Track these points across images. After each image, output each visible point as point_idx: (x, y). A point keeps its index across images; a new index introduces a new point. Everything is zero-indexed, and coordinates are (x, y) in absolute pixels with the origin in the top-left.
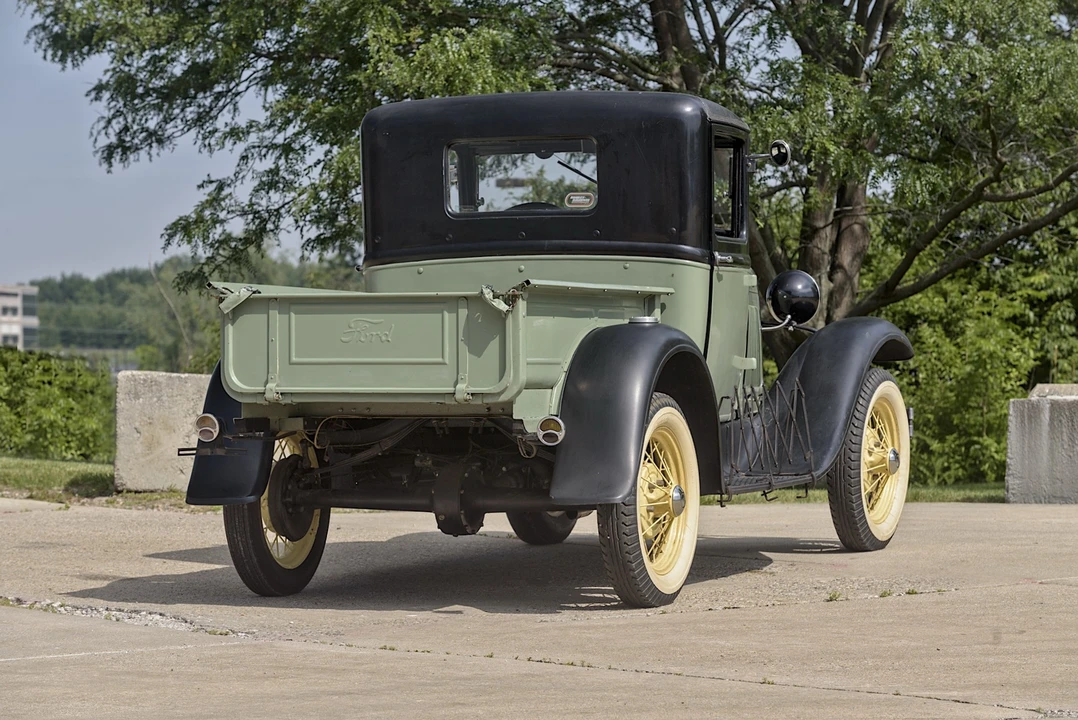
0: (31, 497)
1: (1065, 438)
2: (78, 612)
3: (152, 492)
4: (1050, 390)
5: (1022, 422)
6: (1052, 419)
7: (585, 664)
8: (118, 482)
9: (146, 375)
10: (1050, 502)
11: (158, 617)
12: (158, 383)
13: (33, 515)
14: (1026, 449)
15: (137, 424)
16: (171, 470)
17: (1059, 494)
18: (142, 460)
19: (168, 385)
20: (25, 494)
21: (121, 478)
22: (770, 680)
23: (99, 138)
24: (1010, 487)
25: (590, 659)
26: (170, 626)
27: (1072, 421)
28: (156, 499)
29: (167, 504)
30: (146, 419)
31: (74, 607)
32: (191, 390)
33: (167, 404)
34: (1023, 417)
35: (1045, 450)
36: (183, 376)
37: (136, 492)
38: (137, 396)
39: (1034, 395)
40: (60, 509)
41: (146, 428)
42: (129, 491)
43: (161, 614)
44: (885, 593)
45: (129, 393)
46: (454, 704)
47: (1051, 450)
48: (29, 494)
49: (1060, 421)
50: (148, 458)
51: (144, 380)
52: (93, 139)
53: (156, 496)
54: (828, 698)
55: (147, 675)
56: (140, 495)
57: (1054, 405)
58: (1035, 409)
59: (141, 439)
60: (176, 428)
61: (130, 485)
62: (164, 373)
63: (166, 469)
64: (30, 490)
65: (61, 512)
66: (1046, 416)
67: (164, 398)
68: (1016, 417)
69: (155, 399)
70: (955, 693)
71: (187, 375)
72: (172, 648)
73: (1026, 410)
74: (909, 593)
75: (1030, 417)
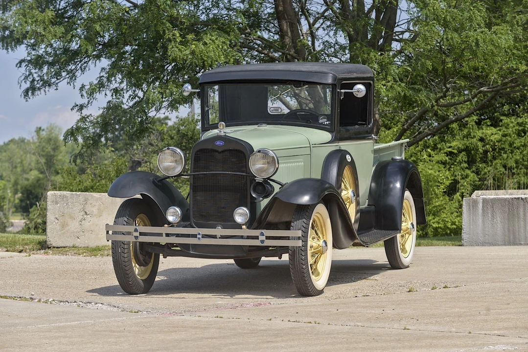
0: (7, 251)
1: (490, 215)
2: (62, 303)
3: (64, 247)
4: (481, 193)
5: (470, 208)
6: (483, 207)
7: (317, 323)
8: (48, 243)
9: (61, 193)
10: (483, 245)
11: (101, 305)
12: (66, 197)
13: (15, 258)
14: (471, 221)
15: (57, 216)
16: (73, 237)
17: (487, 242)
18: (60, 233)
19: (71, 198)
20: (4, 250)
21: (50, 241)
22: (407, 328)
23: (22, 84)
24: (464, 238)
25: (318, 320)
26: (109, 309)
27: (493, 207)
28: (67, 251)
29: (73, 253)
30: (61, 213)
31: (59, 301)
32: (82, 200)
33: (71, 206)
34: (470, 206)
35: (480, 221)
36: (78, 193)
37: (57, 248)
38: (57, 203)
39: (474, 196)
40: (26, 256)
41: (61, 218)
42: (54, 247)
43: (101, 304)
44: (434, 287)
45: (53, 202)
46: (268, 342)
47: (483, 221)
48: (6, 249)
49: (487, 208)
50: (62, 232)
51: (60, 195)
52: (19, 85)
53: (67, 249)
54: (439, 335)
55: (114, 332)
56: (59, 249)
57: (484, 200)
58: (475, 202)
59: (59, 223)
60: (75, 218)
61: (54, 245)
62: (69, 192)
63: (71, 237)
64: (6, 247)
65: (27, 257)
66: (480, 205)
67: (70, 204)
68: (467, 206)
69: (65, 204)
70: (496, 332)
71: (80, 193)
72: (116, 319)
73: (471, 203)
74: (444, 288)
75: (473, 206)
